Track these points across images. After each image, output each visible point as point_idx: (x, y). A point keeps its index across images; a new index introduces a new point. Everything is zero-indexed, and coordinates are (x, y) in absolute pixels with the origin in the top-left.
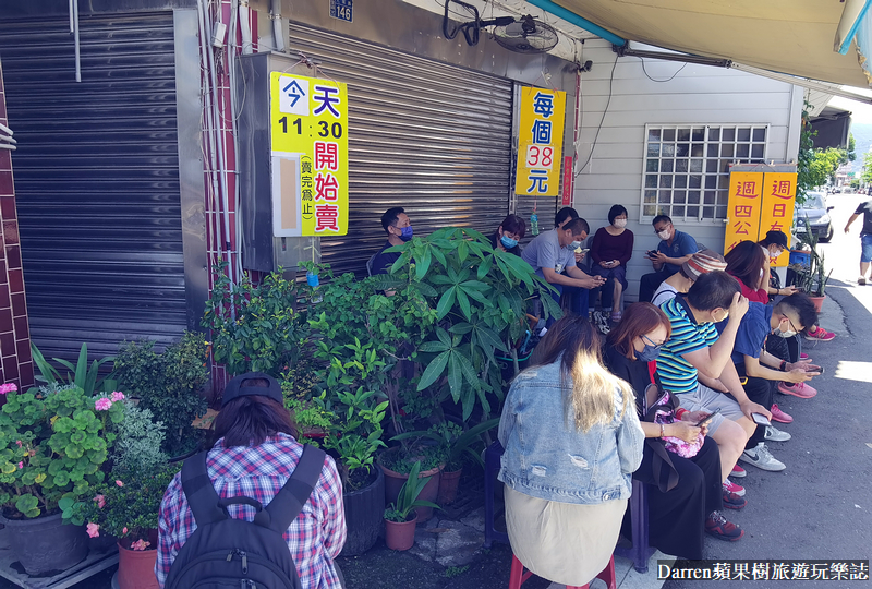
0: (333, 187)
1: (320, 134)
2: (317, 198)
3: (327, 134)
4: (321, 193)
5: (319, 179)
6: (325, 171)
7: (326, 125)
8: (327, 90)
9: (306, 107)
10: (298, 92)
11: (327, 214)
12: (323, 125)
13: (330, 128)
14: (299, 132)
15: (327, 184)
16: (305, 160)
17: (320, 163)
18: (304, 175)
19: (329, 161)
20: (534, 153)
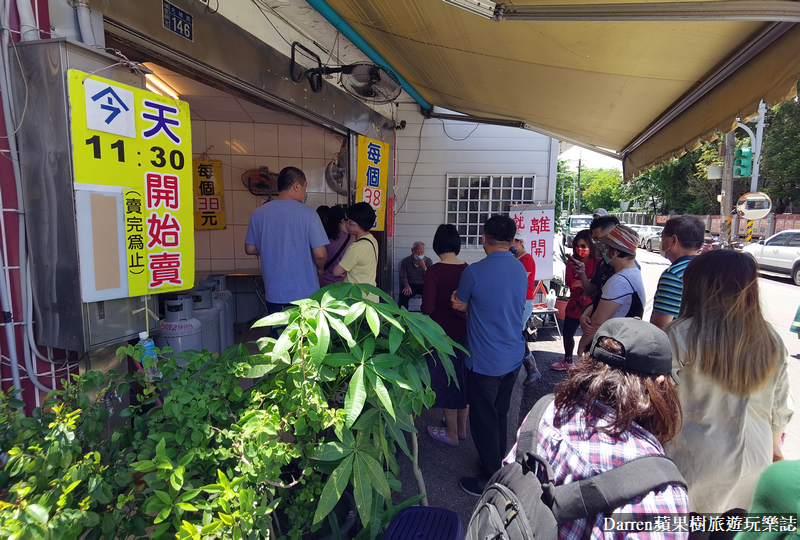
0: (174, 230)
1: (154, 163)
2: (151, 245)
3: (163, 163)
4: (156, 239)
5: (154, 221)
6: (161, 211)
7: (162, 152)
8: (162, 109)
9: (131, 125)
10: (116, 104)
11: (165, 266)
12: (158, 152)
13: (167, 157)
14: (121, 158)
15: (165, 226)
16: (131, 196)
17: (154, 201)
18: (131, 215)
19: (167, 198)
20: (368, 194)
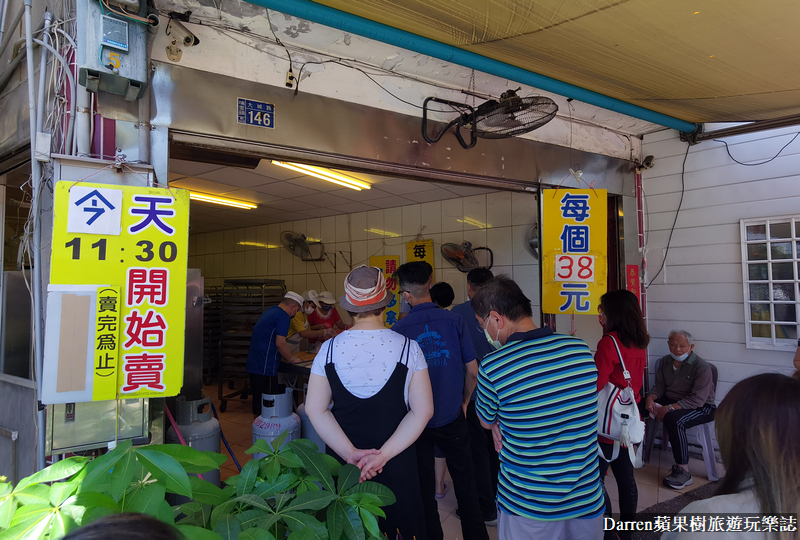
0: (159, 328)
1: (139, 258)
2: (128, 345)
3: (151, 256)
4: (135, 338)
5: (134, 318)
6: (144, 307)
7: (150, 245)
8: (153, 201)
10: (100, 205)
11: (145, 369)
12: (145, 246)
13: (156, 250)
14: (102, 256)
15: (147, 324)
16: (105, 294)
17: (135, 297)
18: (104, 314)
19: (152, 294)
20: (567, 263)
